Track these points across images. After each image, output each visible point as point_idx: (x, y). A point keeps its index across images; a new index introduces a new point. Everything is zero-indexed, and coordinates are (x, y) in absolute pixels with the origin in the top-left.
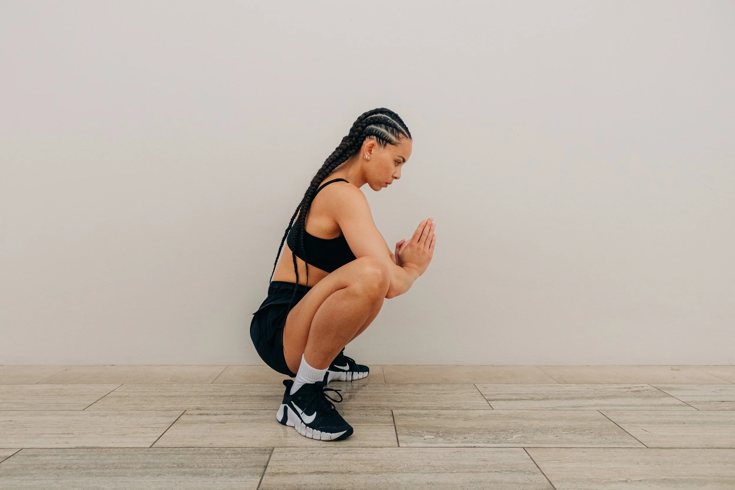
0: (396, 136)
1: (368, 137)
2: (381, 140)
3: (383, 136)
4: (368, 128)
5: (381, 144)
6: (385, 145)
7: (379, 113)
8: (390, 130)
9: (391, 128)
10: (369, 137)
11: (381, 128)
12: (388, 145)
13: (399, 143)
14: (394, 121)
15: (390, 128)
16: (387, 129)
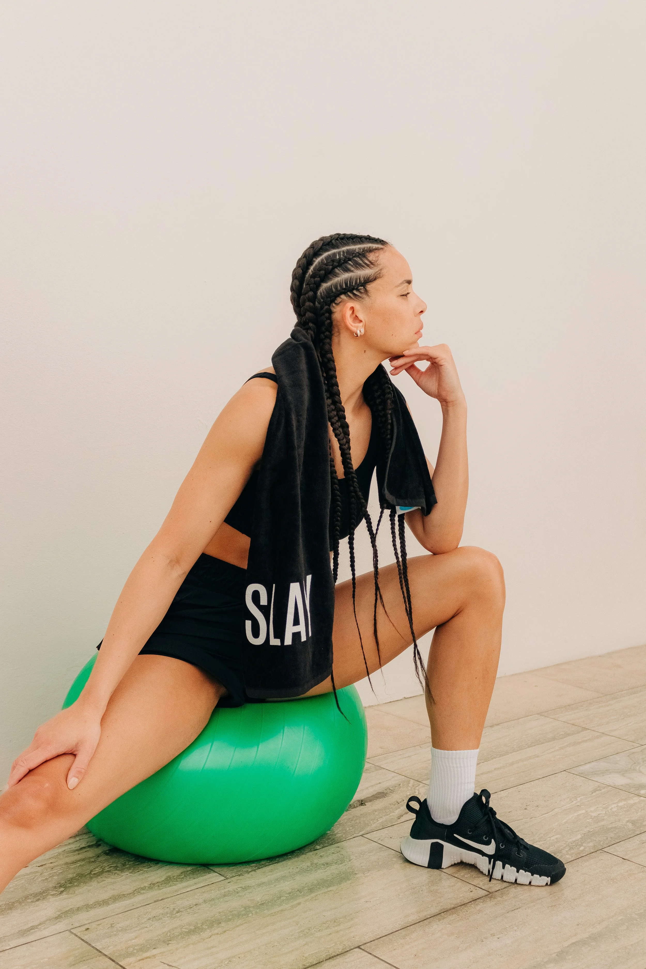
0: (368, 265)
1: (333, 307)
2: (355, 292)
3: (352, 283)
4: (321, 293)
5: (360, 297)
6: (366, 291)
7: (314, 259)
8: (352, 266)
9: (350, 262)
10: (335, 304)
11: (338, 277)
12: (369, 287)
13: (381, 270)
14: (345, 248)
15: (350, 264)
16: (347, 270)
